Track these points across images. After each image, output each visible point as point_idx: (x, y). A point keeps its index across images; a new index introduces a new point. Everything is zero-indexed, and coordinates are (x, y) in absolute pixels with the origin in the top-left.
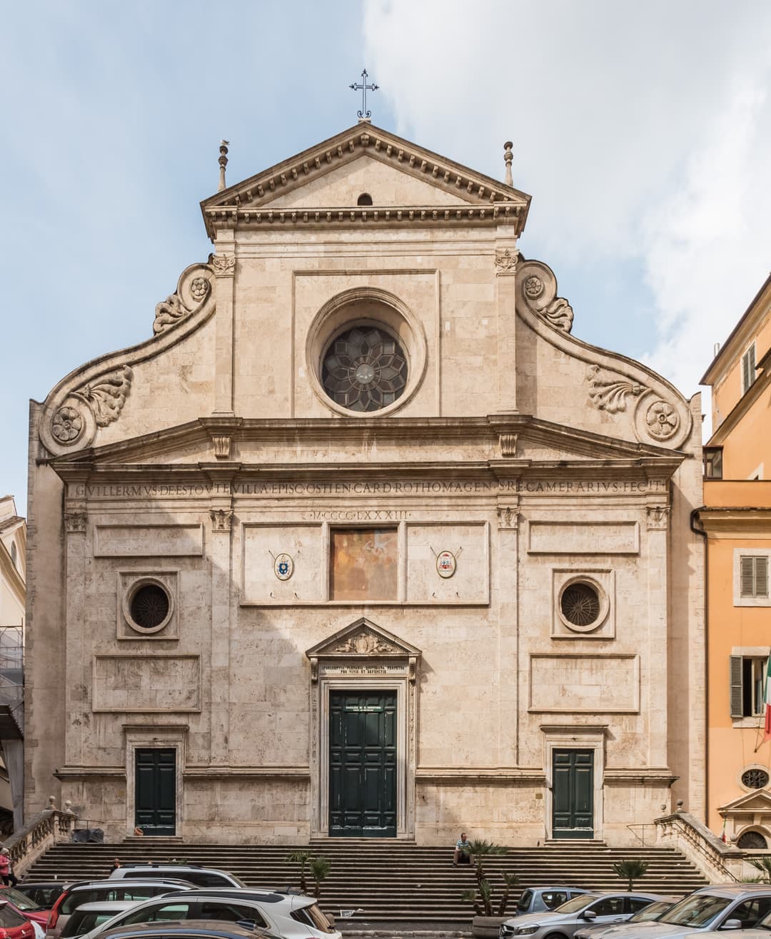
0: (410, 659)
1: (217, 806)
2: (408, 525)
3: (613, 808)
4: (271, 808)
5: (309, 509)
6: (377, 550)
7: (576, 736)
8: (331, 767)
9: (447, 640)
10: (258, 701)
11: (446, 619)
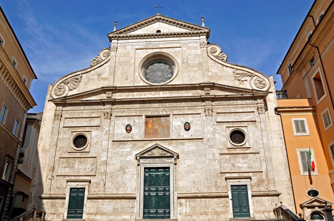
0: (174, 157)
1: (99, 208)
2: (173, 115)
3: (257, 206)
4: (120, 208)
5: (138, 111)
6: (162, 123)
7: (239, 180)
8: (144, 193)
9: (188, 150)
10: (117, 171)
11: (188, 143)
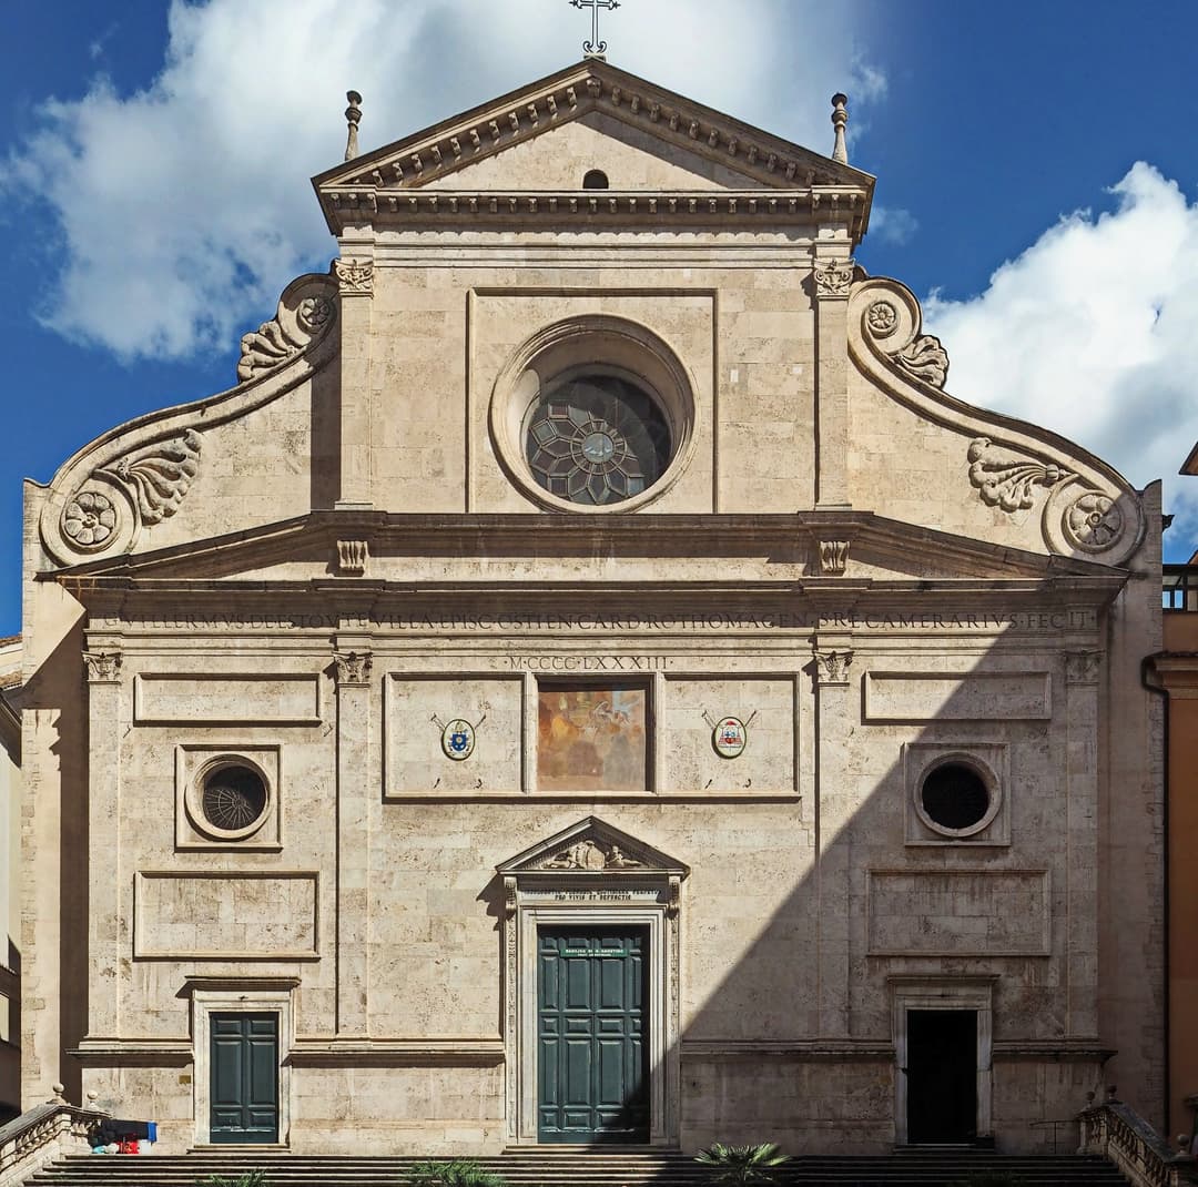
0: (671, 879)
1: (349, 1098)
2: (669, 677)
3: (1008, 1098)
4: (439, 1101)
5: (504, 653)
6: (616, 716)
7: (947, 991)
8: (541, 1039)
9: (734, 850)
10: (418, 940)
11: (731, 818)
